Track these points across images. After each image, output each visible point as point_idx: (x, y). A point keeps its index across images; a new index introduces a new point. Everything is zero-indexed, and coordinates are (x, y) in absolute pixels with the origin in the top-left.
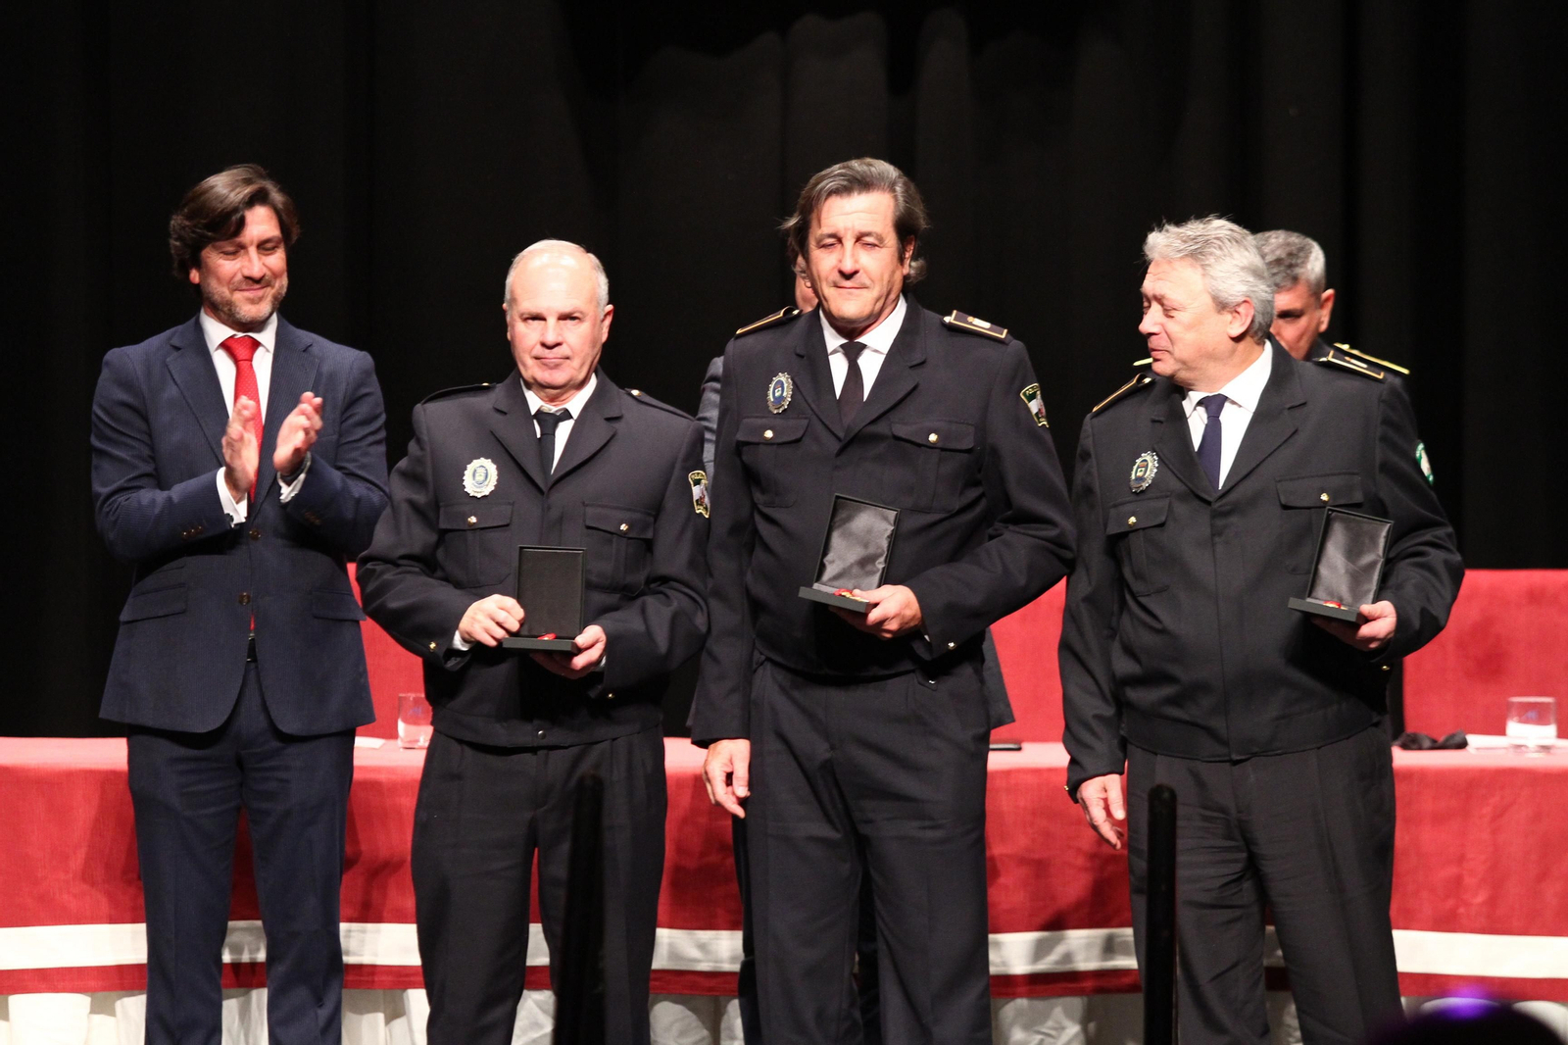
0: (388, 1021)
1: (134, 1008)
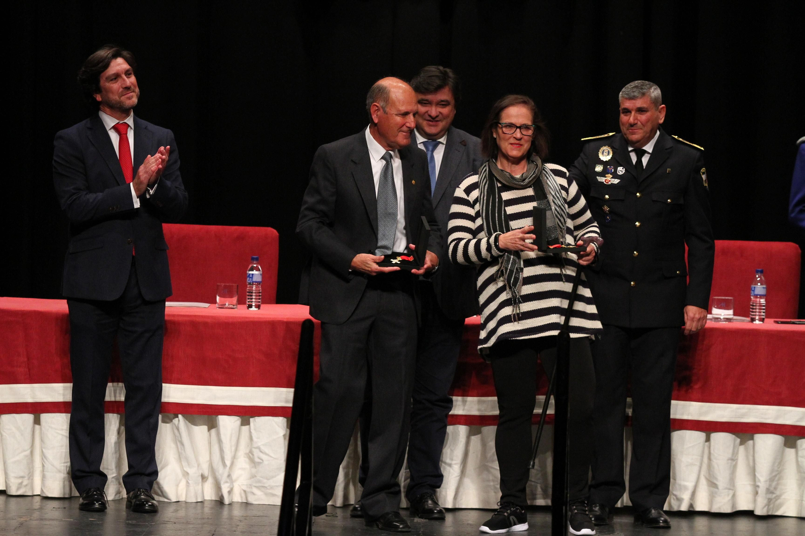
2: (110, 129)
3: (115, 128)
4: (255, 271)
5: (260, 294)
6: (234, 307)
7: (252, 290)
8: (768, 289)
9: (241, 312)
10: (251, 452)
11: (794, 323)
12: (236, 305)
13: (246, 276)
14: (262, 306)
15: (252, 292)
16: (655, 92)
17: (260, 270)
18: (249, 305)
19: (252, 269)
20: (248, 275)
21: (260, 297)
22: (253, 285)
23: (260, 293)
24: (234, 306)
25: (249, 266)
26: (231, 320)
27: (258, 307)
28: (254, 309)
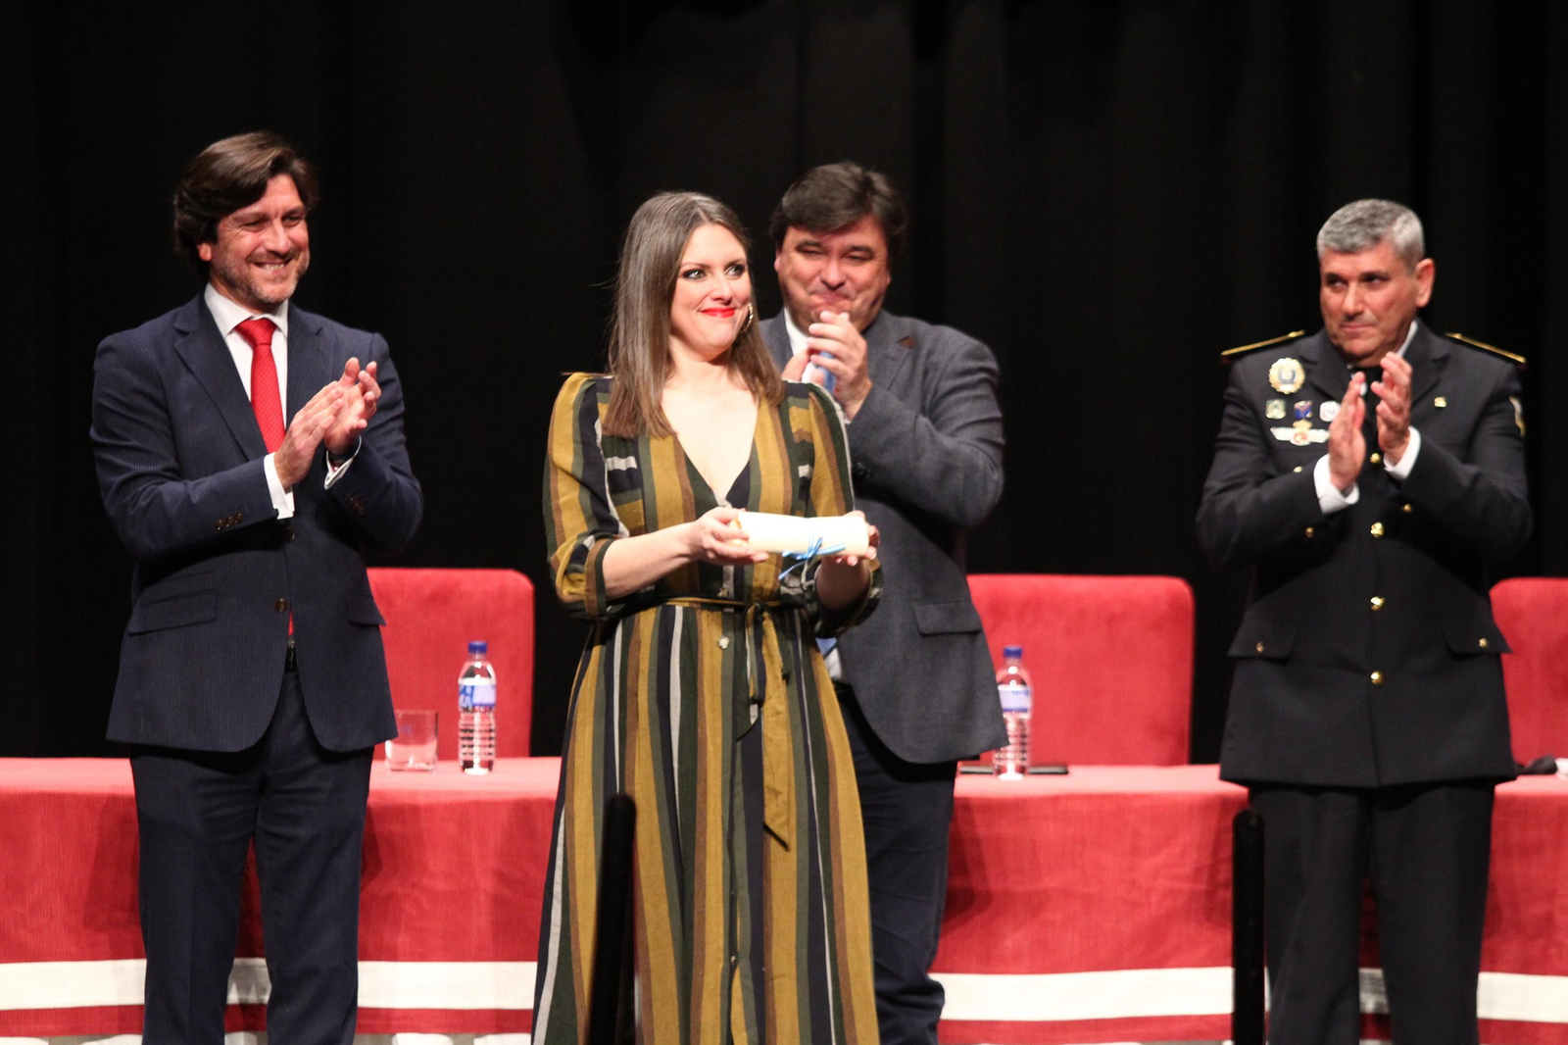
2: (231, 332)
3: (241, 330)
4: (478, 676)
5: (493, 735)
6: (430, 767)
9: (446, 780)
12: (434, 762)
13: (456, 691)
14: (498, 764)
15: (472, 731)
16: (1407, 228)
19: (471, 673)
20: (461, 688)
22: (474, 711)
23: (490, 731)
24: (428, 764)
25: (460, 667)
26: (423, 800)
27: (489, 765)
28: (477, 771)
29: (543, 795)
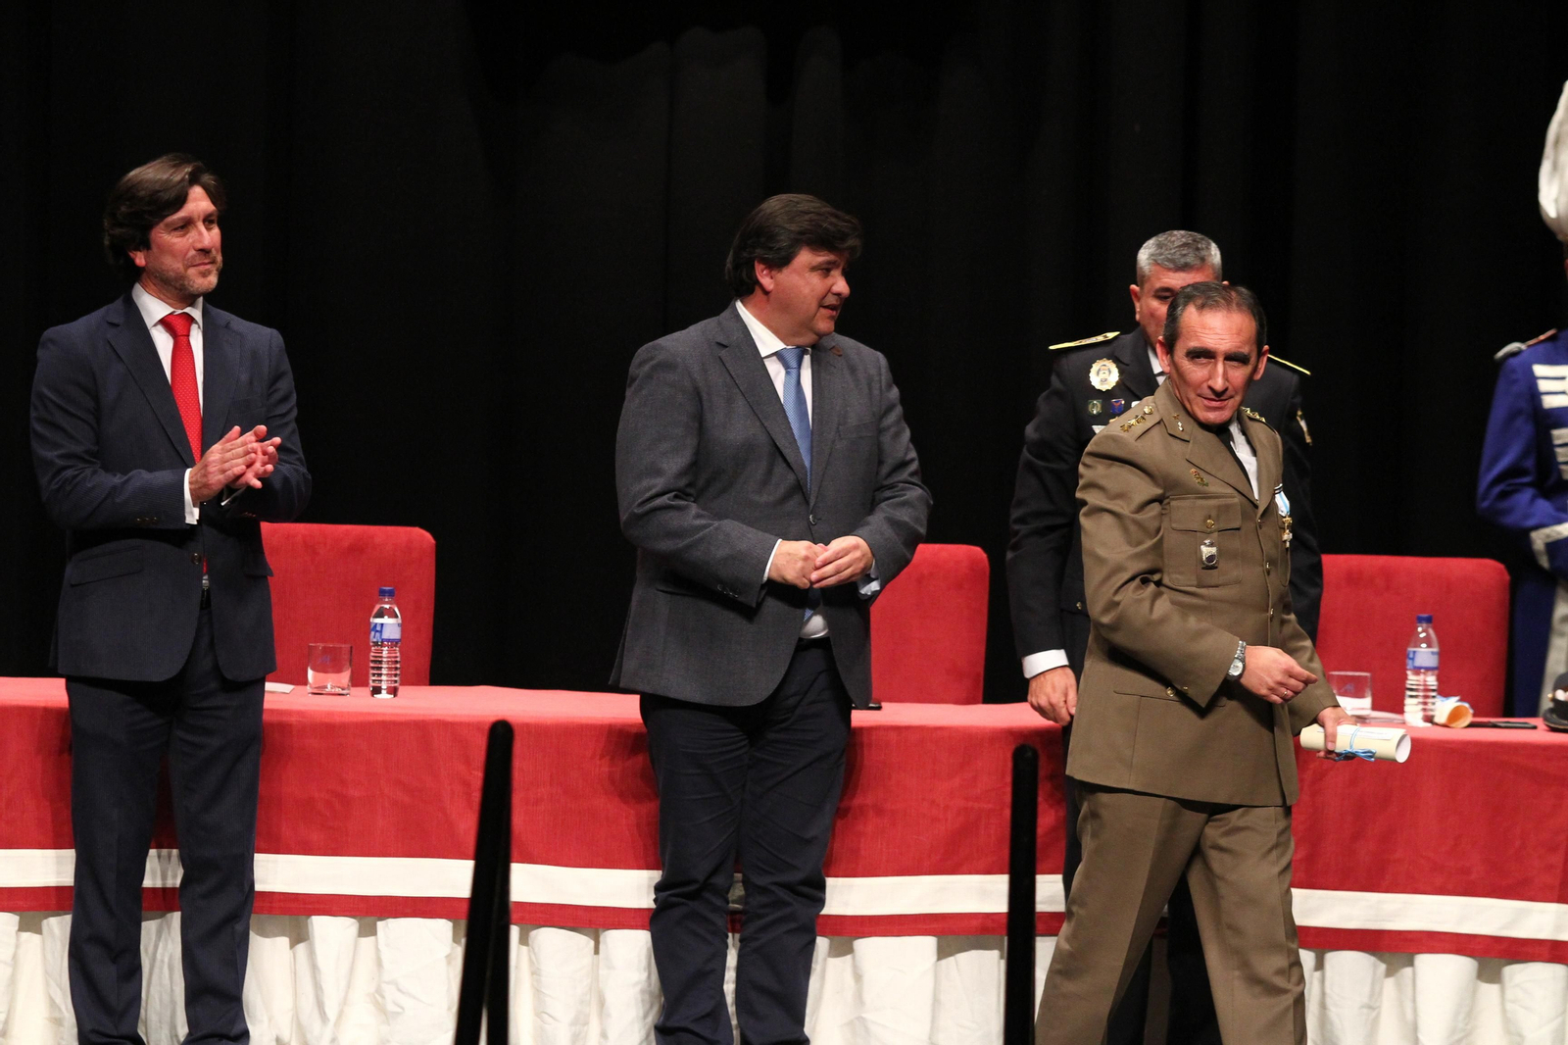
0: (293, 945)
1: (59, 927)
2: (155, 325)
3: (164, 322)
4: (386, 617)
5: (398, 666)
6: (344, 692)
7: (381, 657)
8: (1441, 655)
9: (358, 703)
10: (379, 991)
11: (1495, 726)
13: (369, 628)
14: (403, 690)
15: (381, 662)
17: (396, 617)
18: (373, 687)
19: (380, 615)
20: (372, 626)
21: (398, 672)
22: (382, 646)
23: (396, 662)
24: (343, 689)
25: (373, 607)
26: (338, 719)
27: (393, 691)
28: (384, 695)
29: (439, 718)
